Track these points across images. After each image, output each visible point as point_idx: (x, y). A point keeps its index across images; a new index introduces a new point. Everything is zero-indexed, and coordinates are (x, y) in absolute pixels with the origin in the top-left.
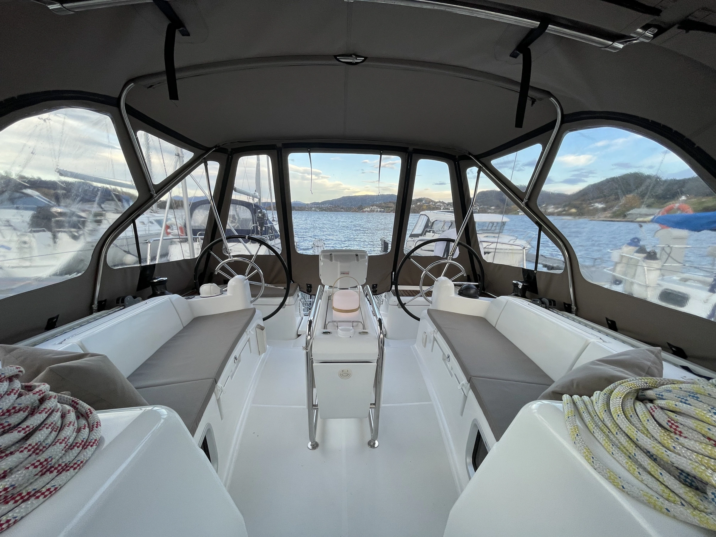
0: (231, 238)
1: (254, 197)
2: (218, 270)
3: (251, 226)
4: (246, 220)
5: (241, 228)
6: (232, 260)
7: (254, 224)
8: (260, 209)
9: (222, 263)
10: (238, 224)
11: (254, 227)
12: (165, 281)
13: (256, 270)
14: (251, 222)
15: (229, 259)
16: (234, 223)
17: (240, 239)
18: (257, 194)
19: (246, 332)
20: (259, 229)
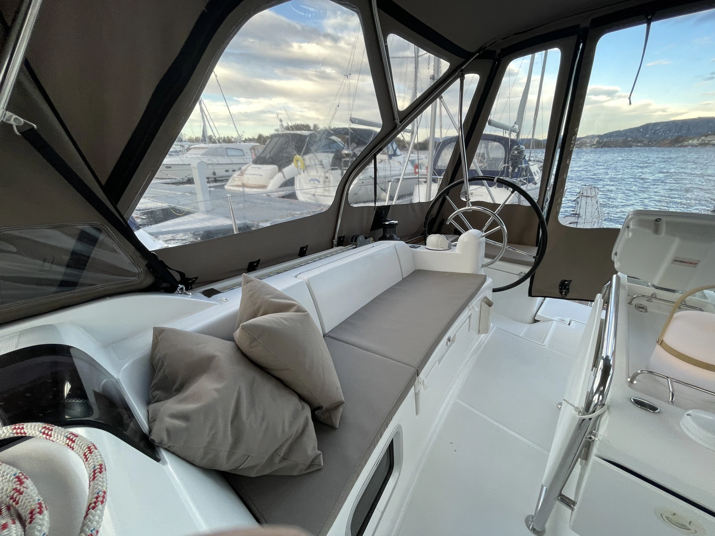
0: (475, 179)
1: (512, 130)
2: (450, 220)
3: (501, 166)
4: (497, 160)
5: (488, 169)
6: (470, 209)
7: (505, 163)
8: (518, 144)
9: (458, 211)
10: (486, 164)
11: (504, 167)
12: (396, 224)
13: (499, 227)
14: (502, 162)
15: (467, 208)
16: (482, 162)
17: (485, 182)
18: (517, 127)
19: (469, 306)
20: (510, 171)
